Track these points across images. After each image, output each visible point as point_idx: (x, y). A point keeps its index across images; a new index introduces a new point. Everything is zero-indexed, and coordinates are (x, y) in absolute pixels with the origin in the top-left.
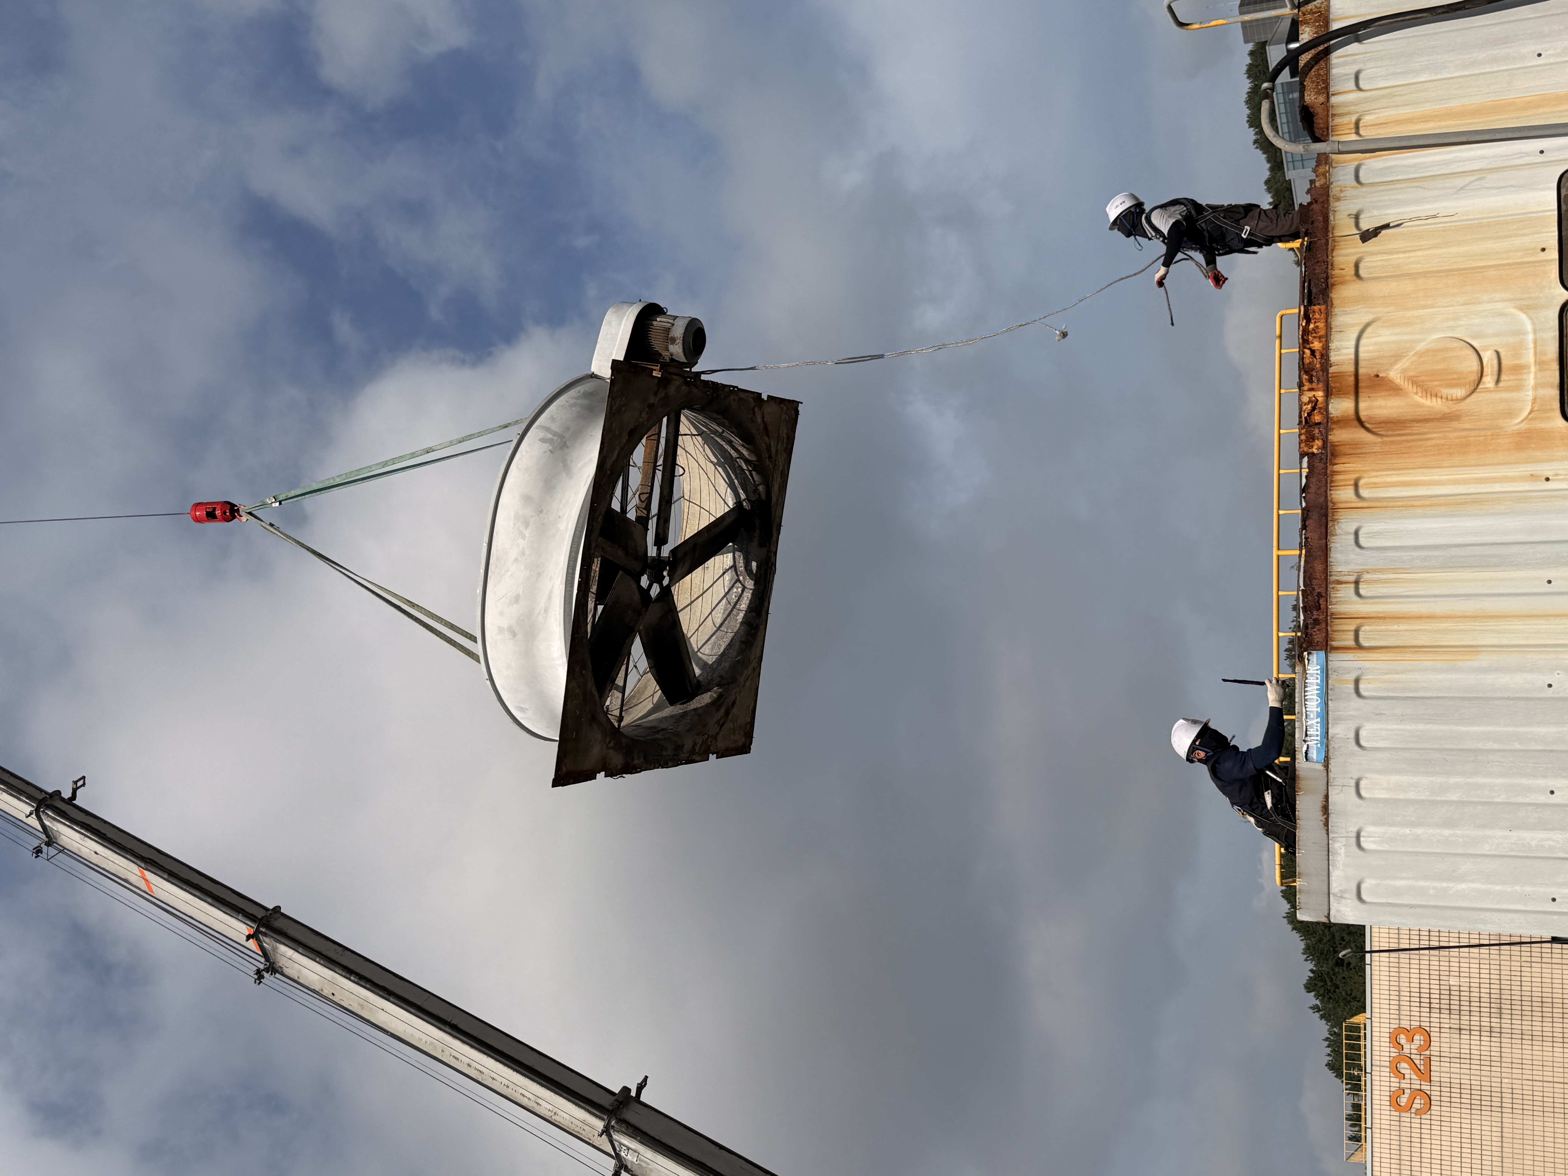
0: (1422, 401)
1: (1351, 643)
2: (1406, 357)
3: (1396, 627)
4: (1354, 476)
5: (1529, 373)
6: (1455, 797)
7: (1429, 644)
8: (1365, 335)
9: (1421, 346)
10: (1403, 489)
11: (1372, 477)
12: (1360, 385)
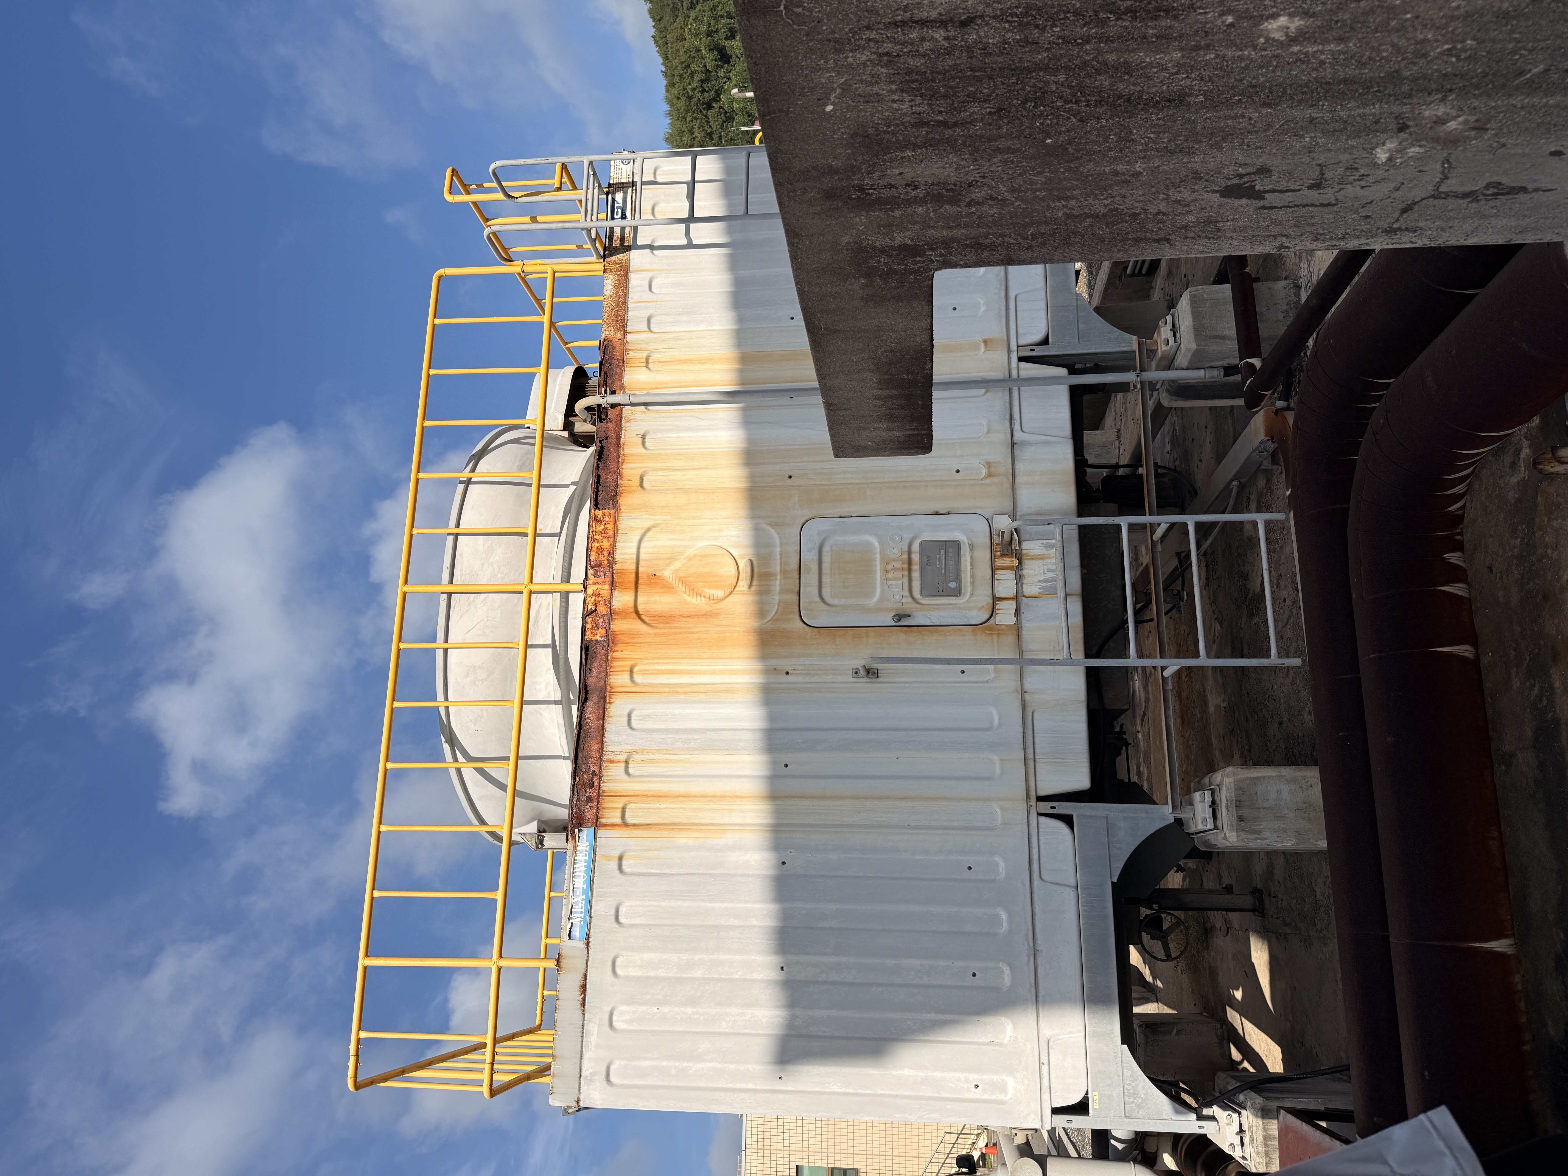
0: (689, 599)
1: (618, 820)
2: (678, 559)
3: (657, 805)
4: (630, 663)
5: (776, 580)
6: (699, 973)
7: (684, 822)
8: (646, 538)
9: (691, 552)
10: (670, 676)
11: (645, 664)
12: (640, 582)
